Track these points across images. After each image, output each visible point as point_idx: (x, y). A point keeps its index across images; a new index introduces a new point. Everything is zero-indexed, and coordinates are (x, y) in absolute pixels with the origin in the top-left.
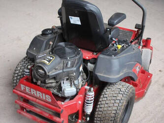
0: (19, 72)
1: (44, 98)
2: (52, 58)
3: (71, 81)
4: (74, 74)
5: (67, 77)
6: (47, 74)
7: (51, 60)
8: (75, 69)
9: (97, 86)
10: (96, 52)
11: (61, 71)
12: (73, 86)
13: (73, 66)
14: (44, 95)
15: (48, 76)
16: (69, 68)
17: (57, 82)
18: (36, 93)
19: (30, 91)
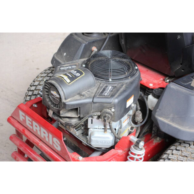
0: (36, 89)
1: (51, 143)
2: (78, 74)
3: (105, 121)
4: (113, 110)
5: (99, 114)
6: (63, 101)
7: (76, 77)
8: (116, 101)
9: (158, 139)
10: (170, 77)
11: (90, 100)
12: (109, 131)
13: (112, 96)
14: (51, 136)
15: (64, 104)
16: (106, 97)
17: (80, 118)
18: (40, 130)
19: (32, 125)
